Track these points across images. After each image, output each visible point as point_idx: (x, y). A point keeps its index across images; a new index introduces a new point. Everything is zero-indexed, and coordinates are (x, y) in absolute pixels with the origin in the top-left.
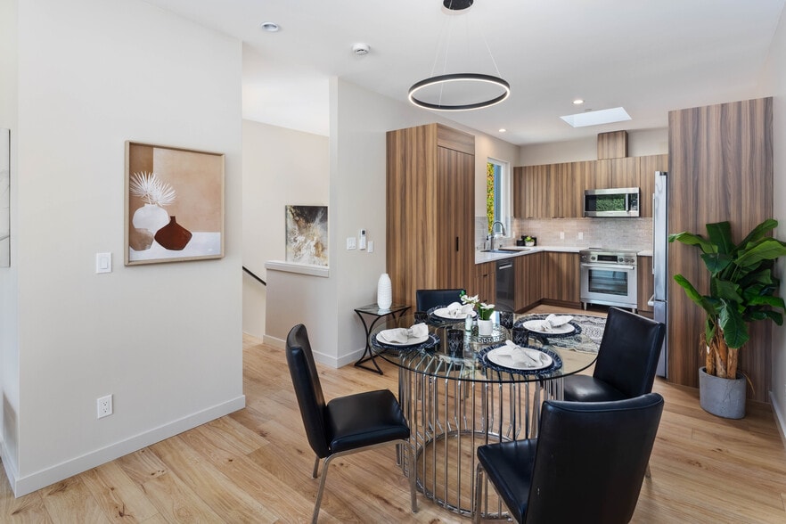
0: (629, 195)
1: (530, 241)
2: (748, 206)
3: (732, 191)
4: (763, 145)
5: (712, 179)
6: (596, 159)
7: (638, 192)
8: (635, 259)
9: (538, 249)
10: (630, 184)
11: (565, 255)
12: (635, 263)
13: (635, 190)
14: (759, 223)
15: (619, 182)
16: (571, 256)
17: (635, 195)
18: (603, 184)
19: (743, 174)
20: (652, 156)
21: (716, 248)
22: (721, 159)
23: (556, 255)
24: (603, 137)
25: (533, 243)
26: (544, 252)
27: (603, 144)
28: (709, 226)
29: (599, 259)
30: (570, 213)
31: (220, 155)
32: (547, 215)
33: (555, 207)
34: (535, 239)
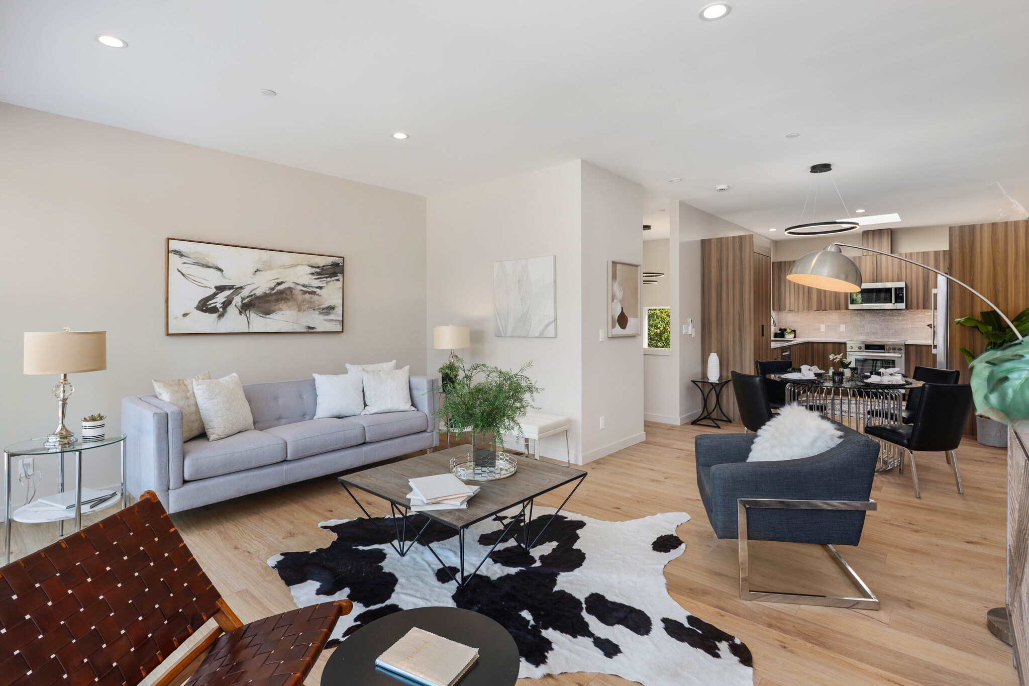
0: (896, 289)
1: (790, 333)
2: (1013, 298)
3: (1000, 287)
4: (1025, 254)
5: (985, 278)
6: (861, 255)
7: (904, 286)
8: (903, 348)
9: (799, 340)
10: (896, 278)
11: (831, 345)
12: (903, 351)
13: (902, 284)
14: (1021, 310)
15: (884, 277)
16: (837, 345)
17: (902, 289)
18: (868, 278)
19: (1009, 275)
20: (918, 253)
21: (990, 328)
22: (992, 264)
23: (821, 346)
24: (867, 236)
25: (792, 335)
26: (808, 343)
27: (868, 241)
28: (983, 314)
29: (866, 349)
30: (833, 306)
31: (637, 266)
32: (809, 308)
33: (818, 300)
34: (794, 331)
